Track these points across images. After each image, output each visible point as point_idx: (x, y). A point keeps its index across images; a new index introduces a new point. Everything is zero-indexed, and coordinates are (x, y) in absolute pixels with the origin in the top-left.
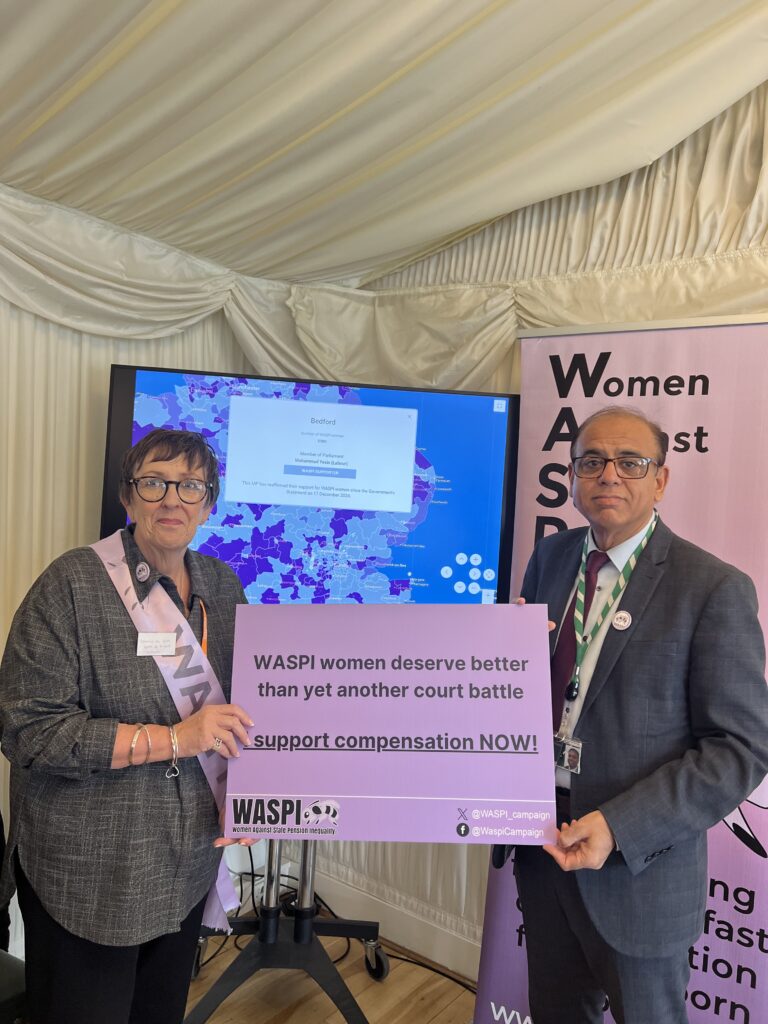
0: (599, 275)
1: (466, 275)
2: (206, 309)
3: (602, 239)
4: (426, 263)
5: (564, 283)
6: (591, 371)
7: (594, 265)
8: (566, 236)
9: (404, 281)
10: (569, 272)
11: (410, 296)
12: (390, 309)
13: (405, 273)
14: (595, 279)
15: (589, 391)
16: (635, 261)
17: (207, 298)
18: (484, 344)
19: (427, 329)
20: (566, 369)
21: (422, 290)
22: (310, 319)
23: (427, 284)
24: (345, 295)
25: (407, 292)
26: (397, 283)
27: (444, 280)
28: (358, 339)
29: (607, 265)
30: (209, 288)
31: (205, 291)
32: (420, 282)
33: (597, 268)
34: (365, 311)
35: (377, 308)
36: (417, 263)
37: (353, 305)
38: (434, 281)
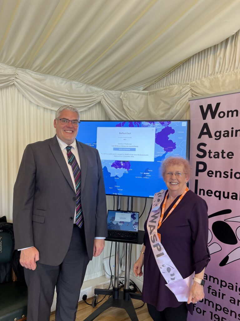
0: (219, 76)
1: (175, 82)
2: (95, 102)
3: (220, 63)
4: (163, 79)
5: (207, 81)
6: (213, 110)
7: (217, 73)
8: (207, 64)
9: (157, 86)
10: (209, 76)
11: (158, 91)
12: (152, 95)
13: (157, 84)
14: (218, 78)
15: (213, 117)
16: (232, 69)
17: (95, 98)
18: (181, 104)
19: (163, 101)
20: (205, 110)
21: (162, 88)
22: (127, 102)
23: (164, 86)
24: (138, 93)
25: (158, 89)
26: (155, 87)
27: (169, 84)
28: (142, 106)
29: (222, 72)
30: (96, 95)
31: (95, 96)
32: (162, 86)
33: (218, 74)
34: (144, 97)
35: (148, 96)
36: (160, 80)
37: (141, 95)
38: (166, 85)
